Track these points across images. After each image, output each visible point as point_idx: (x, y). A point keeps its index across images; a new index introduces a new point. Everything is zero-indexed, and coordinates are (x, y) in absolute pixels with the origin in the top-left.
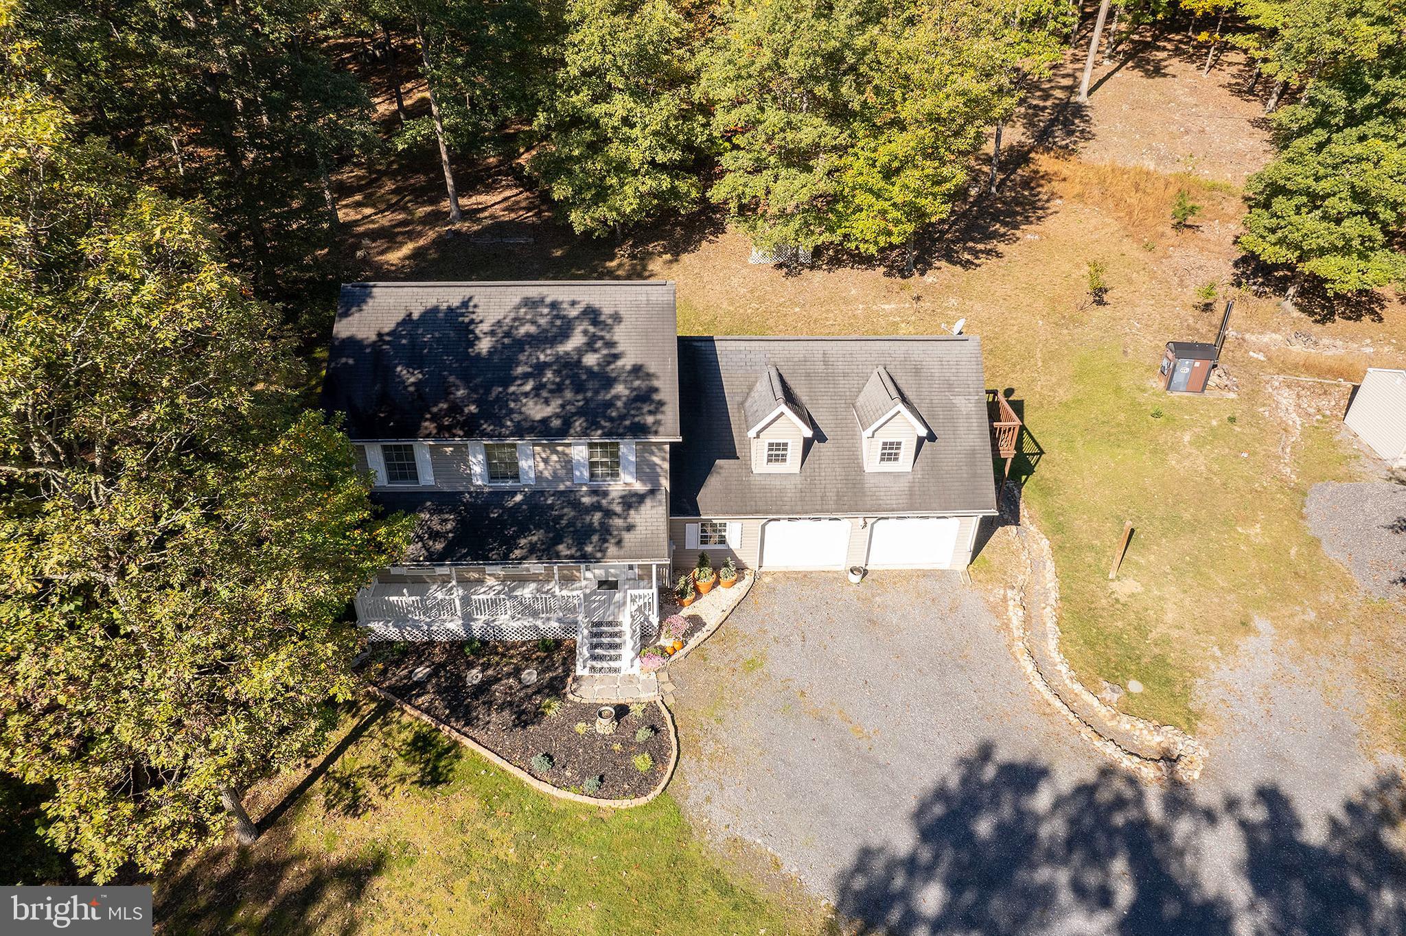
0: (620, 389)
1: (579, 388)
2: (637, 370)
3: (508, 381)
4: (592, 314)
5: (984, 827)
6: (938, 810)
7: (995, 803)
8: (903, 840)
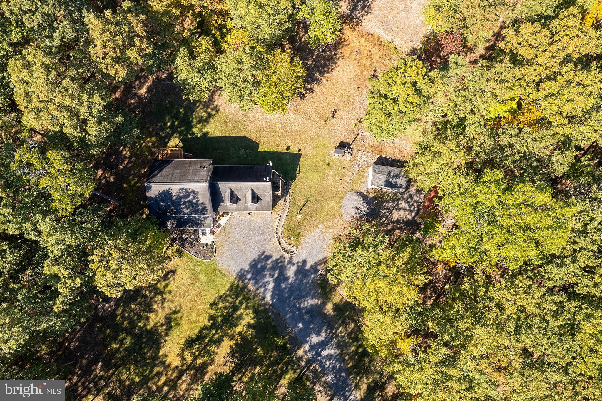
0: (200, 207)
1: (193, 207)
2: (203, 203)
3: (180, 205)
4: (193, 191)
5: (259, 266)
6: (253, 263)
7: (262, 262)
8: (247, 268)
